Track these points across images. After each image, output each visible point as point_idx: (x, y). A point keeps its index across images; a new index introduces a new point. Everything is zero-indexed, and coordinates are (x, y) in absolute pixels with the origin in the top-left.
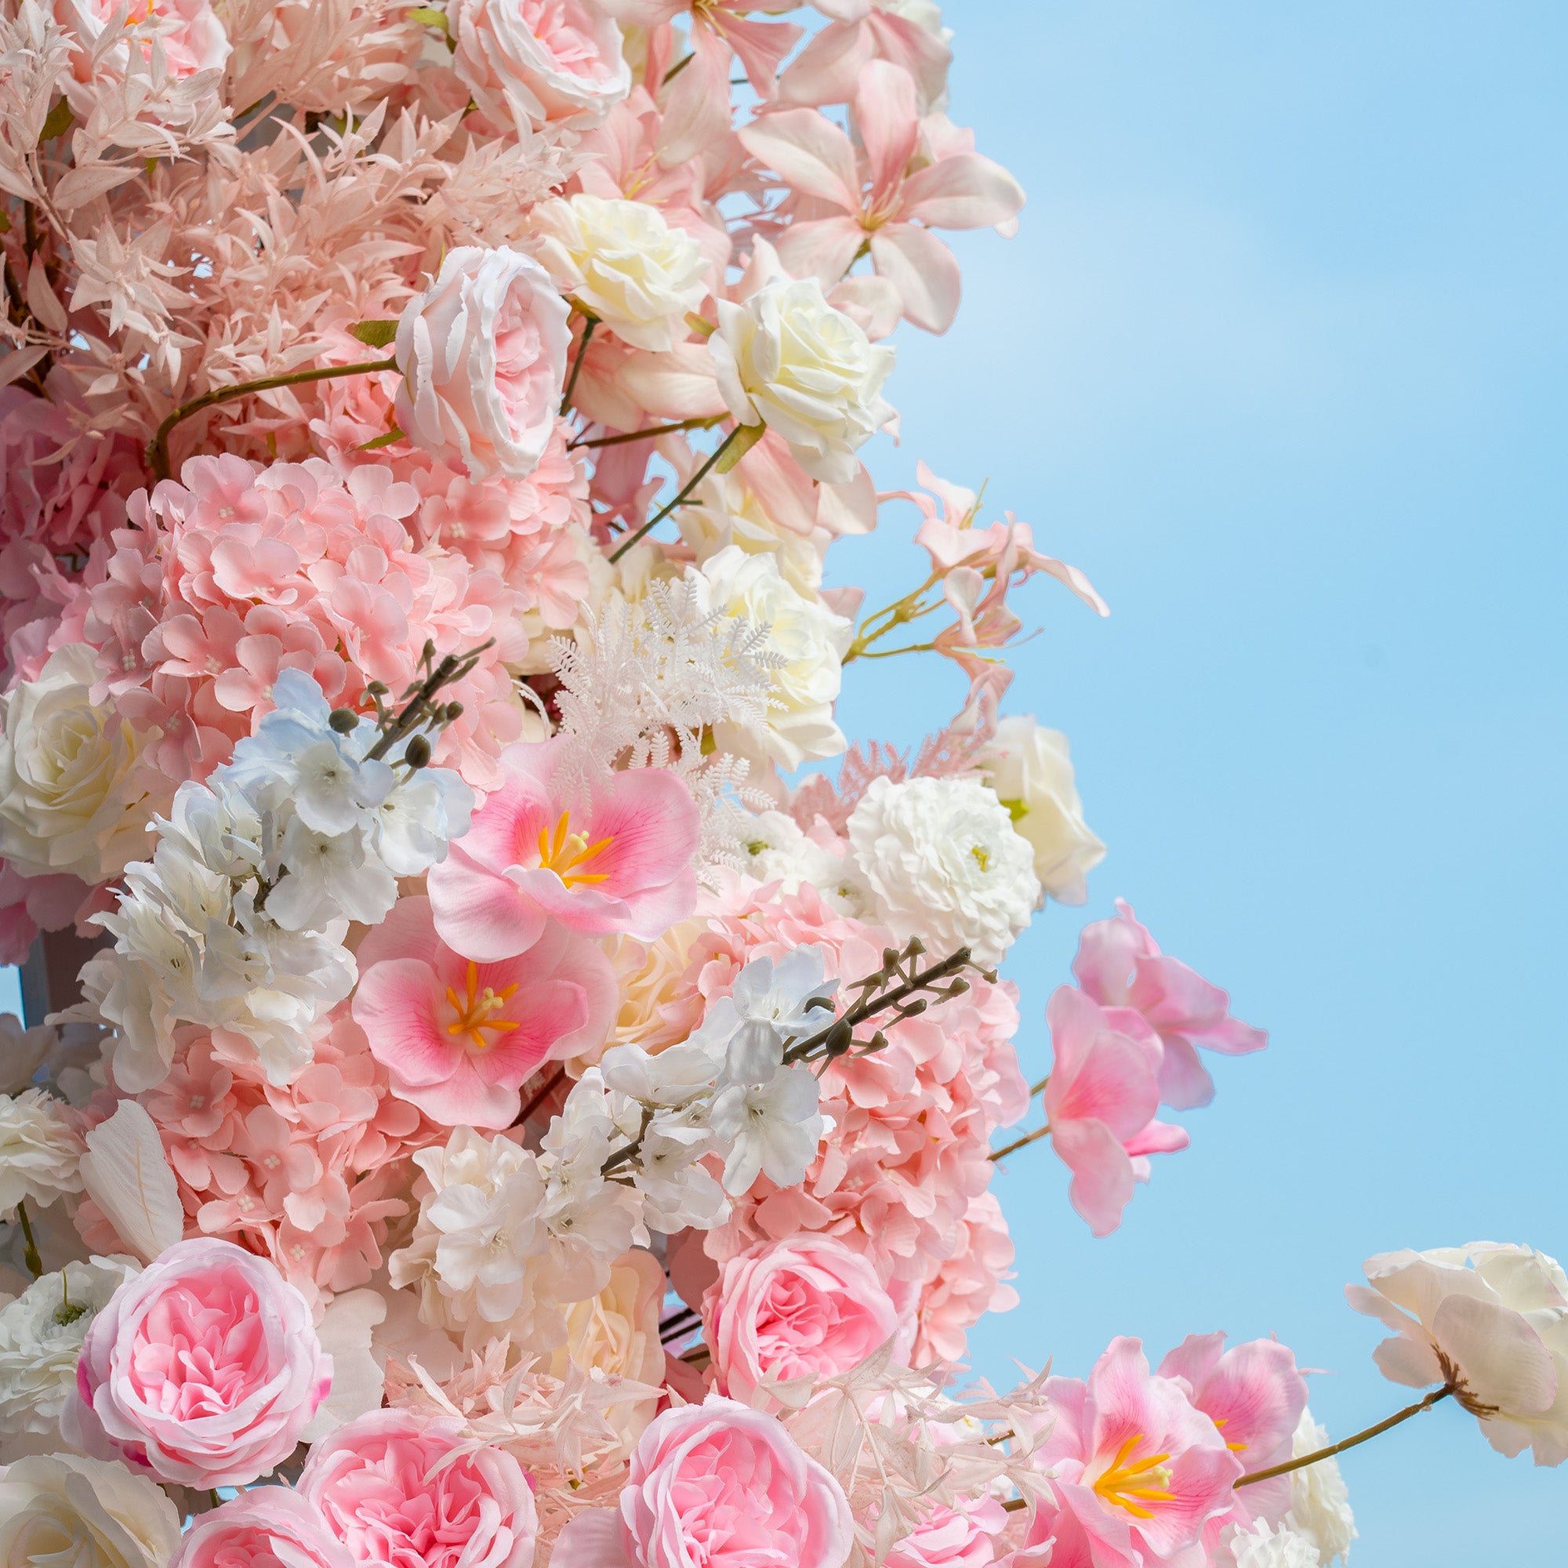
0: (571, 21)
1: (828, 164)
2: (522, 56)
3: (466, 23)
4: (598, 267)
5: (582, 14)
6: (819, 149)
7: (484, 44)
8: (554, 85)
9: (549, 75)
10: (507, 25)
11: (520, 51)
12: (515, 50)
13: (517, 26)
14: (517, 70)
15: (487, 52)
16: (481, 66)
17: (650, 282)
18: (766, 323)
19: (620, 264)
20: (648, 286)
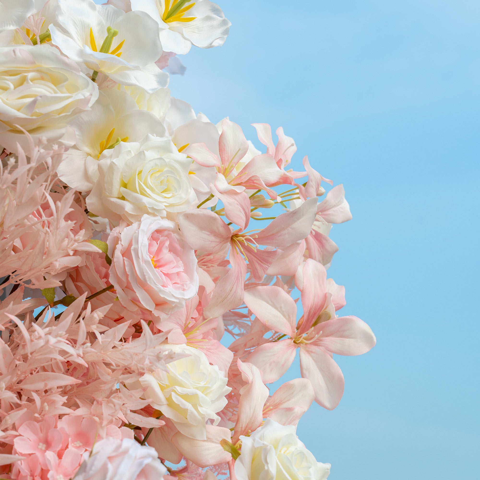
0: (172, 249)
1: (284, 316)
2: (147, 279)
3: (118, 254)
4: (174, 397)
5: (178, 247)
6: (281, 308)
7: (127, 269)
8: (162, 296)
9: (161, 290)
10: (141, 261)
11: (147, 277)
12: (144, 276)
13: (147, 262)
14: (143, 285)
15: (128, 273)
16: (124, 279)
17: (201, 406)
18: (269, 465)
19: (186, 397)
20: (199, 409)
